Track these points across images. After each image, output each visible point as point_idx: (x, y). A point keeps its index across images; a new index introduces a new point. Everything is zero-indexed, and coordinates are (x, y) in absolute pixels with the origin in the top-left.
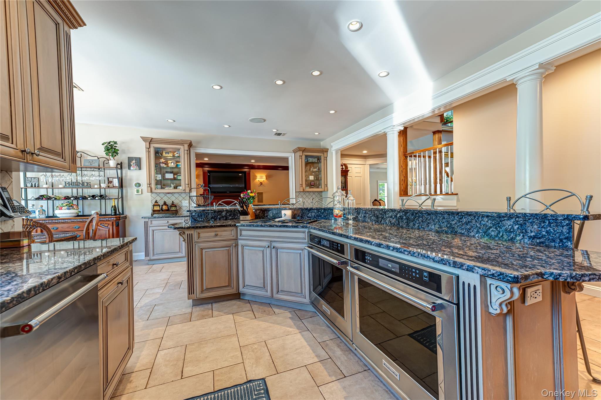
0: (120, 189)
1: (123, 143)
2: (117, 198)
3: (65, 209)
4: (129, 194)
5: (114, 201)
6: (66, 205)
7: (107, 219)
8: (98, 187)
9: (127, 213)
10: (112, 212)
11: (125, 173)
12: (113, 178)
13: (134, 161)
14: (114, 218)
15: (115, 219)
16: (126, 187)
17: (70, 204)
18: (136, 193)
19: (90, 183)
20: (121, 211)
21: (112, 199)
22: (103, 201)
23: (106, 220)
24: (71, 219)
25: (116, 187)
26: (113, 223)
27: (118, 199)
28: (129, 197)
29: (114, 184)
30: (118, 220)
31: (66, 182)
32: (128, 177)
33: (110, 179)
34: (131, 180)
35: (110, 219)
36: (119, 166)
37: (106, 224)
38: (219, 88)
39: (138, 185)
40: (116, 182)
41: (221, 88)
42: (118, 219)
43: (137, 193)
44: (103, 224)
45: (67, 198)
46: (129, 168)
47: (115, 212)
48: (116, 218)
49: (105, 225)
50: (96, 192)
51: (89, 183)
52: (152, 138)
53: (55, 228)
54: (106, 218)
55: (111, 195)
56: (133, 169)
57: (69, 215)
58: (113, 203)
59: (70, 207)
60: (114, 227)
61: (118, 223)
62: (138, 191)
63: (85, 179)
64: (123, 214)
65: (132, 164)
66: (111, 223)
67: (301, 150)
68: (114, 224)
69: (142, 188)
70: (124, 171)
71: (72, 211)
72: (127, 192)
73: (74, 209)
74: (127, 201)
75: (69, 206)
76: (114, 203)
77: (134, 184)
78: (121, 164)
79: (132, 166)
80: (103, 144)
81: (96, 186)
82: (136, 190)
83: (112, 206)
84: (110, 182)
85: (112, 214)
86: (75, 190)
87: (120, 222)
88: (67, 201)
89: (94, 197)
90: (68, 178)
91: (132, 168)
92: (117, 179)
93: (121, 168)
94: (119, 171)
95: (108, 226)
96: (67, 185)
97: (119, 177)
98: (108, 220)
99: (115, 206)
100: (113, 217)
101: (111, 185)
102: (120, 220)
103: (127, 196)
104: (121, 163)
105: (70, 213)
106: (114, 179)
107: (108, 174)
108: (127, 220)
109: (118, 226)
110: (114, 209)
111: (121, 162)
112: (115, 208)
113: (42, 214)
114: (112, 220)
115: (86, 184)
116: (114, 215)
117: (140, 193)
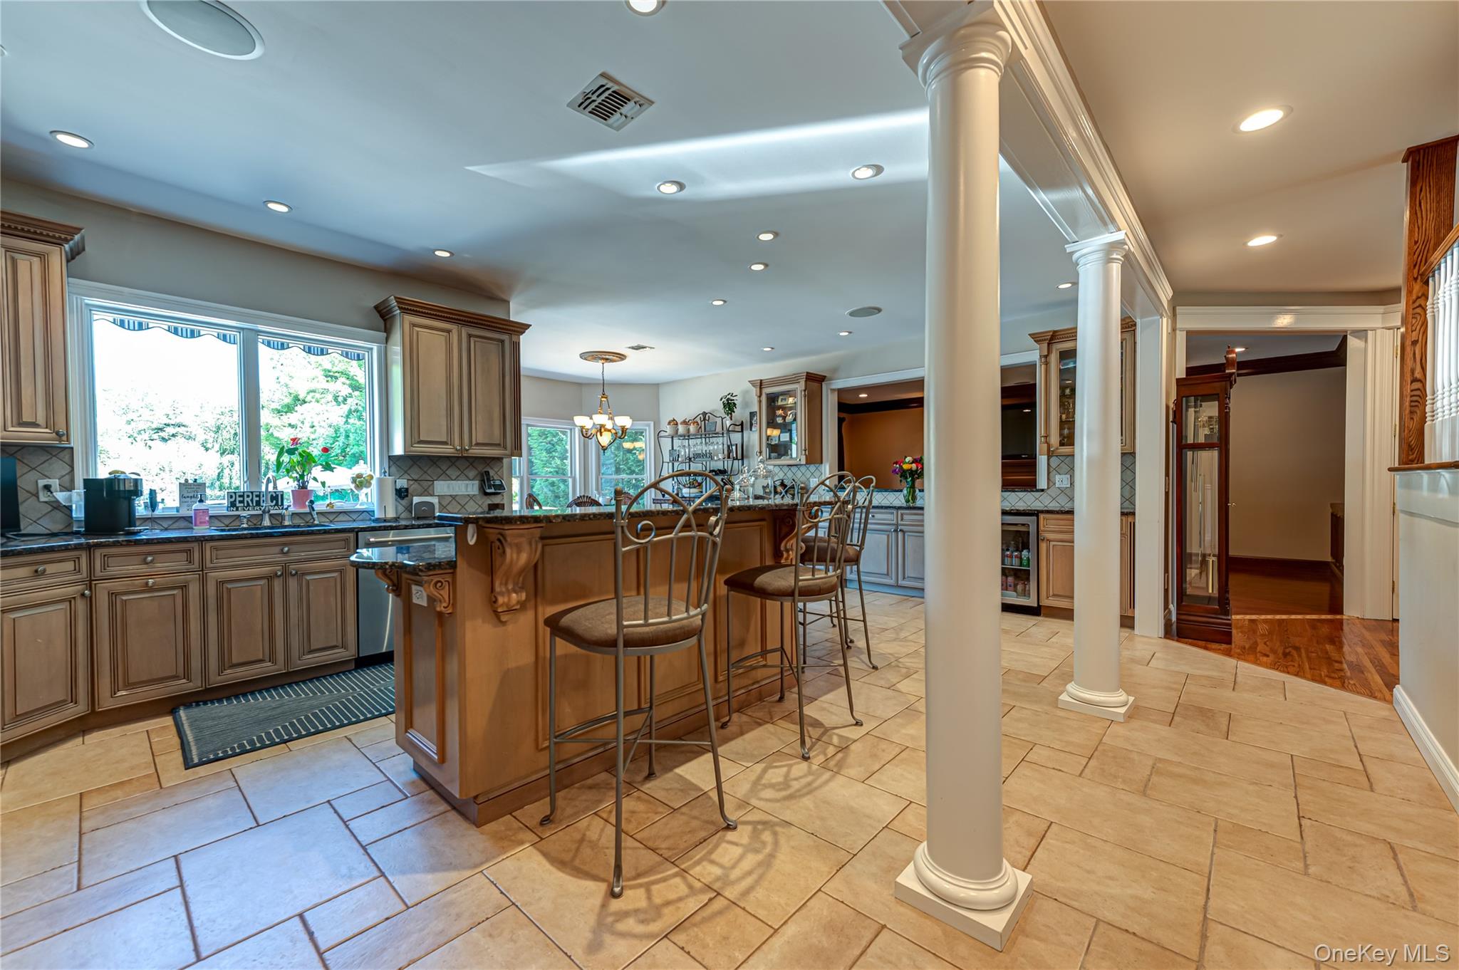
0: (740, 461)
19: (712, 453)
38: (721, 303)
41: (725, 302)
52: (761, 380)
67: (1043, 340)
93: (742, 430)
104: (742, 423)
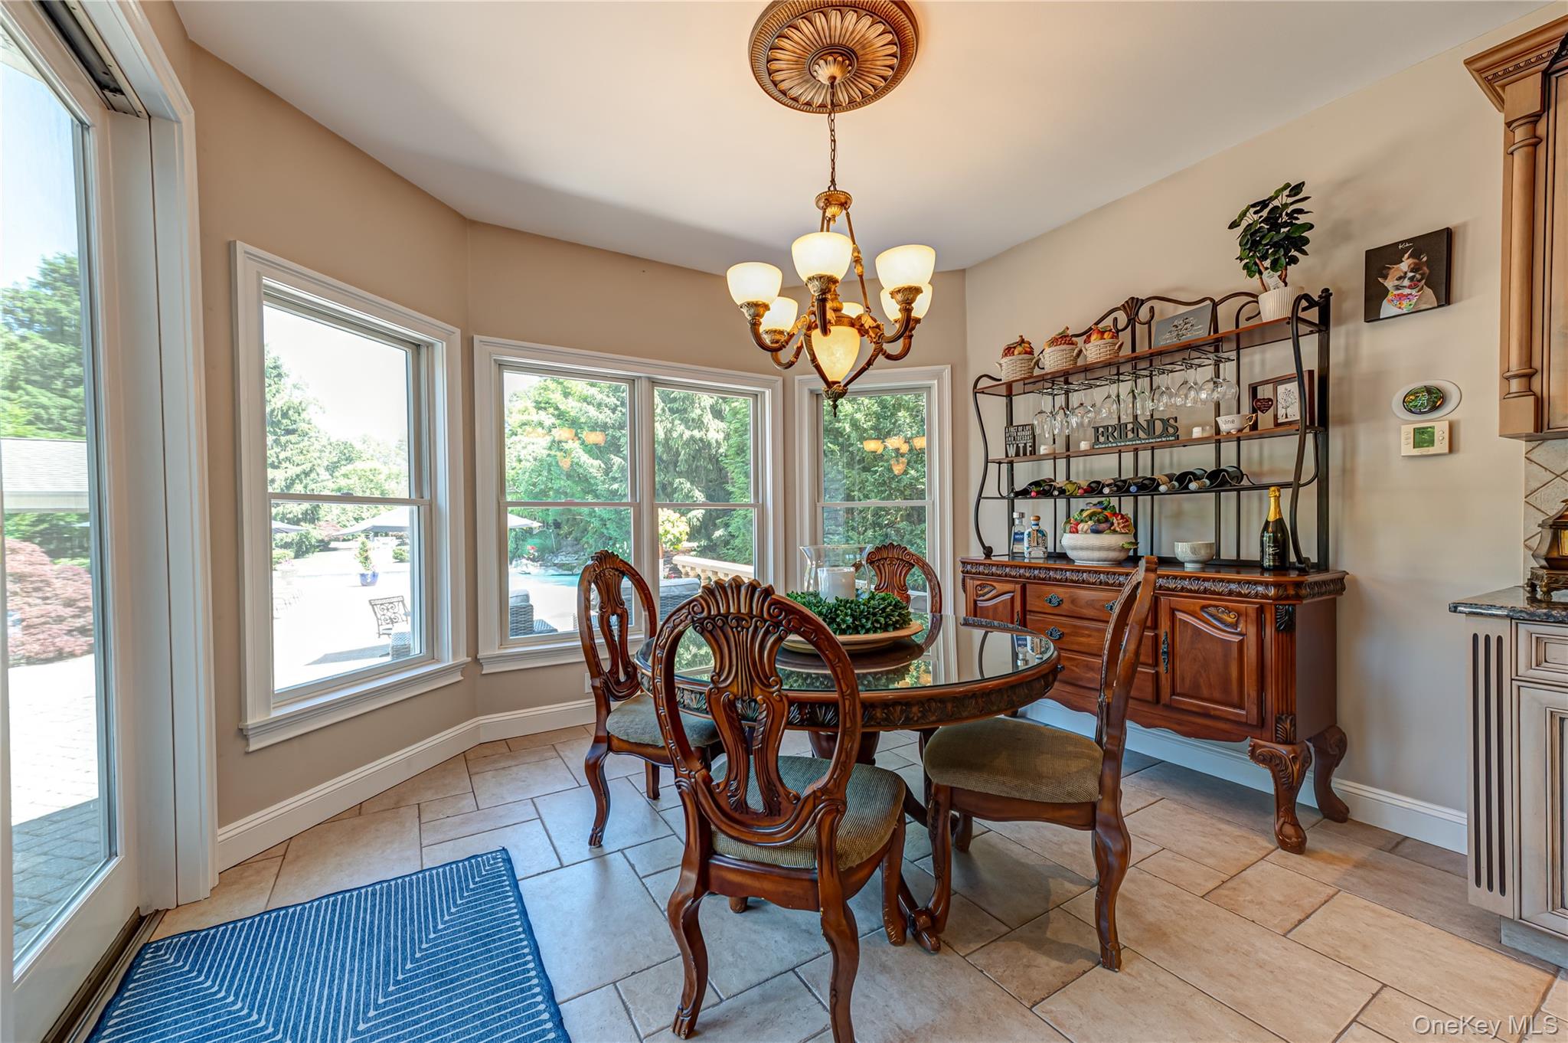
0: (1310, 438)
1: (1343, 184)
2: (1291, 479)
3: (1086, 532)
4: (1363, 458)
5: (1278, 498)
6: (1090, 517)
7: (1233, 587)
8: (1206, 435)
9: (1347, 560)
10: (1262, 551)
11: (1347, 348)
12: (1278, 381)
13: (1405, 265)
14: (1266, 584)
15: (1272, 592)
16: (1344, 421)
17: (1106, 513)
18: (1408, 449)
19: (1176, 419)
20: (1309, 550)
21: (1267, 487)
22: (1229, 498)
23: (1230, 593)
24: (1100, 573)
25: (1290, 423)
26: (1261, 610)
27: (1296, 486)
28: (1360, 479)
29: (1281, 412)
30: (1287, 598)
31: (1097, 429)
32: (1364, 365)
33: (1265, 392)
34: (1377, 379)
35: (1245, 591)
36: (1313, 315)
37: (1229, 610)
39: (1424, 398)
40: (1289, 403)
42: (1292, 592)
43: (1417, 452)
44: (1212, 610)
45: (1094, 489)
46: (1372, 314)
47: (1281, 555)
48: (1277, 585)
49: (1225, 617)
50: (1200, 458)
51: (1172, 422)
53: (1054, 601)
54: (1229, 581)
55: (1266, 467)
56: (1396, 311)
57: (1097, 554)
58: (1270, 507)
59: (1102, 522)
60: (1269, 632)
61: (1291, 615)
62: (1423, 437)
63: (1163, 406)
64: (1323, 565)
65: (1389, 284)
66: (1251, 609)
68: (1269, 617)
69: (1453, 417)
70: (1338, 337)
71: (1108, 539)
72: (1350, 452)
73: (1115, 532)
74: (1348, 493)
75: (1099, 521)
76: (1278, 505)
77: (1399, 396)
78: (1324, 303)
79: (1393, 292)
80: (1233, 225)
81: (1197, 432)
82: (1407, 431)
83: (1267, 523)
84: (1260, 405)
85: (1266, 563)
86: (1128, 458)
87: (1305, 611)
88: (1095, 500)
89: (1182, 481)
90: (1104, 413)
91: (1388, 309)
92: (1294, 386)
93: (1323, 326)
94: (1310, 345)
95: (1235, 625)
96: (1102, 439)
97: (1305, 368)
98: (1240, 594)
99: (1280, 522)
100: (1260, 583)
101: (1265, 420)
102: (1299, 597)
103: (1347, 472)
104: (1326, 294)
105: (1100, 549)
106: (1281, 389)
107: (1257, 369)
108: (1344, 602)
109: (1287, 628)
110: (1275, 540)
111: (1326, 290)
112: (1281, 535)
113: (1036, 544)
114: (1256, 595)
115: (1159, 425)
116: (1274, 570)
117: (1441, 445)
